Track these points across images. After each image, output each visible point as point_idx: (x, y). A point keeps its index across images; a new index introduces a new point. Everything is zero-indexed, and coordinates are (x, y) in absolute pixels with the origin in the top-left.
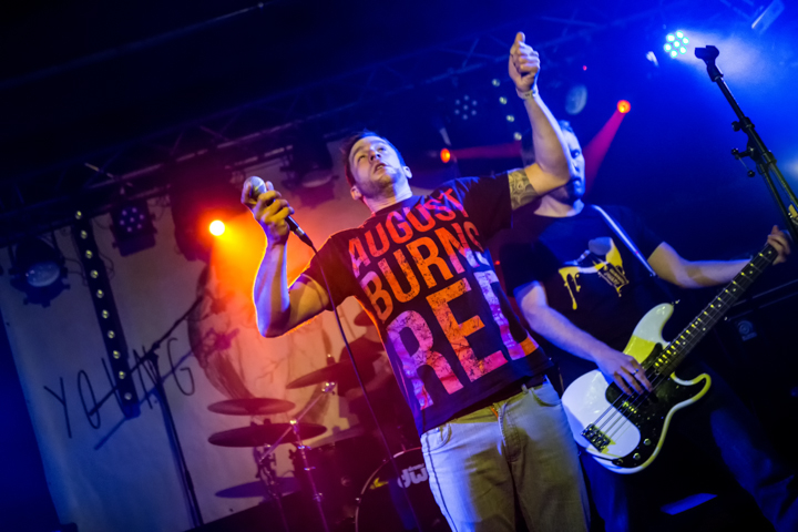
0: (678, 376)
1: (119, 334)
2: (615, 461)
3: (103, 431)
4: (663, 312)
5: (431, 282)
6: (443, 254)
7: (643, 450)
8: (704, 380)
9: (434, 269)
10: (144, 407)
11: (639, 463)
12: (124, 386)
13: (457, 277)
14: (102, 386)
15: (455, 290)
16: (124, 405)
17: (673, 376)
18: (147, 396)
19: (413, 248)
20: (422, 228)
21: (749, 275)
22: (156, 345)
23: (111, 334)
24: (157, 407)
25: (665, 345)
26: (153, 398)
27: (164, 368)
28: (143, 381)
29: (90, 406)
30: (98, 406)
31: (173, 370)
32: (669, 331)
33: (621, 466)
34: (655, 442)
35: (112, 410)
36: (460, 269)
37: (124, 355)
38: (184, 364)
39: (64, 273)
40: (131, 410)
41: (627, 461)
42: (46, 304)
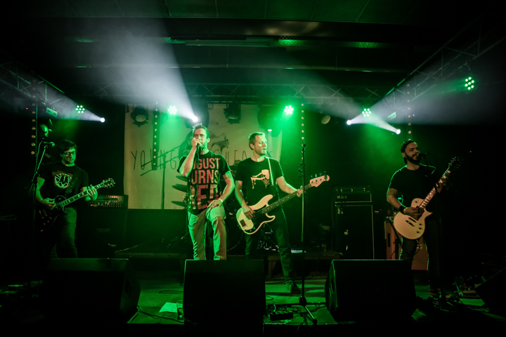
0: (267, 214)
1: (158, 144)
3: (144, 171)
4: (270, 197)
5: (200, 182)
6: (206, 177)
9: (202, 179)
10: (158, 168)
12: (154, 161)
13: (206, 184)
14: (148, 159)
15: (203, 187)
16: (153, 166)
18: (161, 165)
19: (200, 172)
20: (205, 167)
22: (167, 153)
23: (155, 143)
24: (162, 169)
25: (268, 205)
26: (162, 166)
27: (167, 159)
28: (161, 161)
29: (143, 164)
30: (145, 164)
31: (171, 160)
32: (270, 202)
34: (256, 228)
35: (149, 166)
36: (208, 182)
37: (157, 151)
38: (175, 159)
39: (147, 119)
40: (154, 168)
41: (248, 231)
42: (139, 126)
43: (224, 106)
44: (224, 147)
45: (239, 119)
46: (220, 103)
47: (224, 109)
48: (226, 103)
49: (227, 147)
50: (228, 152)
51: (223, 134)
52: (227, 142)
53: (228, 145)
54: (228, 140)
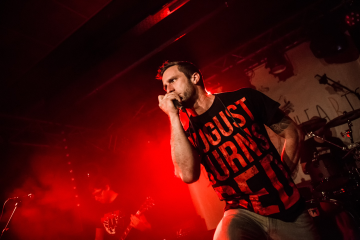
15: (249, 174)
44: (289, 112)
49: (293, 111)
50: (297, 117)
51: (280, 97)
52: (289, 105)
53: (293, 108)
54: (289, 102)
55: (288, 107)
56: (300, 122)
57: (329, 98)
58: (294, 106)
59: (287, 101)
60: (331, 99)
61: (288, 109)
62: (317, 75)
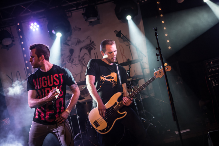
0: (119, 111)
2: (100, 131)
4: (118, 94)
7: (107, 129)
8: (125, 113)
11: (106, 132)
17: (118, 111)
19: (46, 89)
21: (141, 88)
23: (26, 62)
25: (118, 103)
33: (101, 132)
37: (30, 68)
39: (13, 41)
41: (103, 131)
43: (82, 11)
44: (92, 49)
45: (98, 19)
46: (78, 9)
47: (83, 14)
48: (83, 8)
49: (95, 49)
50: (97, 53)
51: (88, 37)
52: (93, 44)
53: (95, 47)
54: (93, 42)
55: (92, 46)
56: (98, 58)
57: (119, 45)
58: (95, 46)
59: (92, 42)
60: (120, 46)
61: (91, 47)
62: (116, 31)
